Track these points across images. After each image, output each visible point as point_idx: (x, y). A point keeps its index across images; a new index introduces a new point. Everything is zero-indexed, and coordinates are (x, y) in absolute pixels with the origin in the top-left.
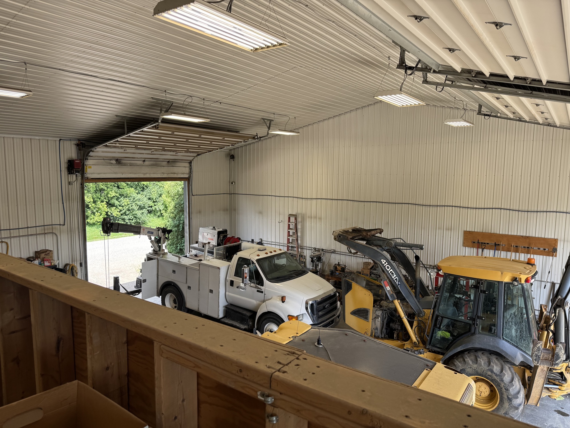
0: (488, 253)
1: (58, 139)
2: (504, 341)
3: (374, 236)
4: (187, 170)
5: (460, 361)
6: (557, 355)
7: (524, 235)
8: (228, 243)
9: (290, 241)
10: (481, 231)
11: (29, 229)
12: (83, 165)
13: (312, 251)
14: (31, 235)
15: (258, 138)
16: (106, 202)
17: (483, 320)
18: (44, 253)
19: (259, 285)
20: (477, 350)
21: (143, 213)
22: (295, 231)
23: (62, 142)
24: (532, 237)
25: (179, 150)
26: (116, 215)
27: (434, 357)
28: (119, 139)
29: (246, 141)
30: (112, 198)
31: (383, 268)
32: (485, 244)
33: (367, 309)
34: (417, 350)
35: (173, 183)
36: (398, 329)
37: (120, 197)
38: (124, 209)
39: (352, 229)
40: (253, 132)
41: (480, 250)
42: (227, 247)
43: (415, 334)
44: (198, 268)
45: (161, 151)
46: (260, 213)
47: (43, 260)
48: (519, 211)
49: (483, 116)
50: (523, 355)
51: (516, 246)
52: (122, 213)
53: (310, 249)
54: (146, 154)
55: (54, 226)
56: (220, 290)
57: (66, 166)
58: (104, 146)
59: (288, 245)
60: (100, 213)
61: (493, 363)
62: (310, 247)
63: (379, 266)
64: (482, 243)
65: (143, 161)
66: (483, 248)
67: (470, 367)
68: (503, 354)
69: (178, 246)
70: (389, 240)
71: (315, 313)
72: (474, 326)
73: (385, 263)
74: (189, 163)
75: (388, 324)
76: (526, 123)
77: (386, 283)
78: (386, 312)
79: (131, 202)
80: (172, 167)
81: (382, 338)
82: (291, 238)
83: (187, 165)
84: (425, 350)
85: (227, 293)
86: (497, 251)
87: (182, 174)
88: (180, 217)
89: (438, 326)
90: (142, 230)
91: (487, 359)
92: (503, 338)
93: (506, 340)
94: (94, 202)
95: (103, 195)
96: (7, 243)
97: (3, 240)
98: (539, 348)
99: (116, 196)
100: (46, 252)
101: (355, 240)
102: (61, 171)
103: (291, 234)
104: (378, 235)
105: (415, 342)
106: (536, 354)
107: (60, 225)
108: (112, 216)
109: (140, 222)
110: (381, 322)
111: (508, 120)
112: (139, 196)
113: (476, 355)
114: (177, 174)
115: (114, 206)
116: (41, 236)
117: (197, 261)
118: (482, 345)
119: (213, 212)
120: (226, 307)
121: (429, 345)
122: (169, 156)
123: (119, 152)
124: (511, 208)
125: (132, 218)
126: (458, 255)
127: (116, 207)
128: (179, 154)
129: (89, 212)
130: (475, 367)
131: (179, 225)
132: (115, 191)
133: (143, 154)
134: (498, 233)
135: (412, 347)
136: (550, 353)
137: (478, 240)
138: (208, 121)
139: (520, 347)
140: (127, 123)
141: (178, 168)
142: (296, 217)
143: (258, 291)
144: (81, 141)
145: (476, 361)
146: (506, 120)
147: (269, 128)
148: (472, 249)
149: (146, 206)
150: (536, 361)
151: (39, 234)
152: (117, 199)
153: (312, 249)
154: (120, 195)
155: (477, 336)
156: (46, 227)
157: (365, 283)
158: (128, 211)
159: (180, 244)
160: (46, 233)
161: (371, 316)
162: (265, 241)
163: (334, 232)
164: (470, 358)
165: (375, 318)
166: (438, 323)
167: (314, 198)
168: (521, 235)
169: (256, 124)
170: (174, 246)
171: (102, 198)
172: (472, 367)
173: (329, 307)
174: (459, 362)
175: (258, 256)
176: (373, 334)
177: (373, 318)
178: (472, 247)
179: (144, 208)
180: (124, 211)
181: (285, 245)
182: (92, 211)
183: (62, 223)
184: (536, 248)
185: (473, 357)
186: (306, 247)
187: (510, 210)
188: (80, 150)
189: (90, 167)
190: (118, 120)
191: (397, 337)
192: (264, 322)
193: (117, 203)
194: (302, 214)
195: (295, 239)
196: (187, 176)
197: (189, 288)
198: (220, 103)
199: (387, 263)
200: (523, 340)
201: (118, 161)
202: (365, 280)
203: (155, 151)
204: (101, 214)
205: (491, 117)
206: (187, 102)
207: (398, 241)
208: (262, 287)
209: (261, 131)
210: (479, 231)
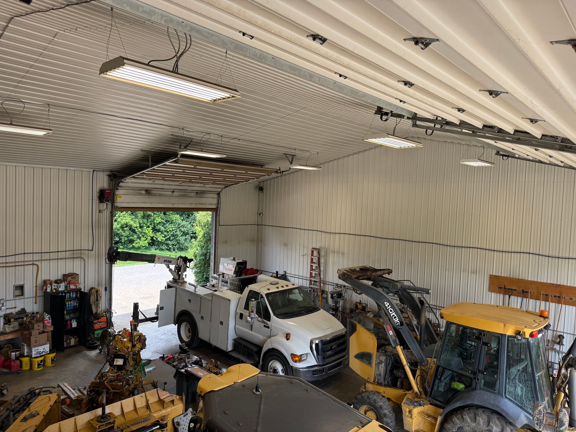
0: (516, 301)
1: (92, 170)
2: (506, 400)
3: (381, 276)
4: (215, 201)
5: (458, 417)
6: (561, 421)
7: (555, 283)
8: (244, 275)
9: (313, 275)
10: (508, 276)
11: (59, 253)
12: (114, 194)
13: (334, 287)
14: (61, 259)
15: (280, 172)
16: (152, 227)
17: (485, 374)
18: (71, 277)
19: (266, 320)
20: (478, 407)
21: (186, 239)
22: (317, 265)
23: (95, 172)
24: (564, 285)
25: (206, 182)
26: (160, 240)
27: (435, 411)
28: (144, 171)
29: (269, 174)
30: (158, 224)
31: (386, 311)
32: (511, 291)
33: (370, 353)
34: (417, 402)
35: (204, 213)
36: (401, 377)
37: (165, 223)
38: (168, 235)
39: (360, 268)
40: (275, 166)
41: (507, 297)
42: (242, 279)
43: (417, 384)
44: (211, 299)
45: (189, 183)
46: (286, 245)
47: (69, 283)
48: (549, 257)
49: (501, 157)
50: (527, 417)
51: (546, 295)
52: (166, 238)
53: (333, 284)
54: (174, 185)
55: (82, 251)
56: (230, 322)
57: (98, 195)
58: (132, 177)
59: (310, 279)
60: (145, 238)
61: (493, 423)
62: (332, 283)
63: (382, 308)
64: (509, 289)
65: (172, 192)
66: (510, 294)
67: (468, 425)
68: (504, 414)
69: (204, 275)
70: (396, 281)
71: (320, 353)
72: (475, 381)
73: (388, 306)
74: (217, 194)
75: (391, 371)
76: (546, 165)
77: (388, 327)
78: (390, 358)
79: (175, 228)
80: (200, 198)
81: (385, 385)
82: (314, 273)
83: (216, 196)
84: (425, 402)
85: (237, 326)
86: (526, 299)
87: (210, 204)
88: (208, 246)
89: (439, 377)
90: (156, 259)
91: (487, 418)
92: (506, 397)
93: (509, 399)
94: (141, 227)
95: (149, 220)
96: (38, 266)
97: (35, 263)
98: (540, 411)
99: (163, 223)
100: (73, 275)
101: (359, 280)
102: (92, 200)
103: (314, 268)
104: (386, 276)
105: (416, 393)
106: (537, 417)
107: (88, 250)
108: (157, 241)
109: (182, 248)
110: (385, 368)
111: (528, 162)
112: (184, 223)
113: (476, 413)
114: (205, 204)
115: (160, 231)
116: (70, 260)
117: (212, 292)
118: (481, 402)
119: (239, 242)
120: (235, 340)
121: (429, 397)
122: (198, 187)
123: (147, 184)
124: (540, 253)
125: (176, 243)
126: (468, 302)
127: (162, 233)
128: (207, 186)
129: (135, 236)
130: (473, 426)
131: (207, 254)
132: (161, 217)
133: (172, 185)
134: (526, 279)
135: (413, 397)
136: (554, 418)
137: (505, 286)
138: (224, 156)
139: (525, 408)
140: (151, 156)
141: (206, 199)
142: (319, 251)
143: (265, 326)
144: (114, 172)
145: (474, 420)
146: (525, 161)
147: (291, 163)
148: (499, 294)
149: (190, 232)
150: (537, 425)
151: (68, 258)
152: (163, 226)
153: (334, 284)
154: (166, 221)
155: (478, 391)
156: (75, 252)
157: (373, 326)
158: (172, 236)
159: (206, 273)
160: (74, 258)
161: (374, 361)
162: (288, 274)
163: (338, 270)
164: (469, 416)
165: (379, 363)
166: (438, 374)
167: (338, 232)
168: (552, 282)
169: (280, 158)
170: (201, 274)
171: (149, 224)
172: (471, 426)
173: (336, 348)
174: (458, 419)
175: (269, 289)
176: (376, 380)
177: (377, 363)
178: (499, 293)
179: (188, 234)
180: (168, 237)
181: (308, 279)
182: (138, 236)
183: (90, 249)
184: (569, 298)
185: (472, 415)
186: (329, 282)
187: (539, 255)
188: (111, 181)
189: (120, 197)
190: (144, 154)
191: (401, 385)
192: (269, 359)
193: (162, 228)
194: (325, 248)
195: (317, 273)
196: (214, 207)
197: (202, 318)
198: (239, 140)
199: (390, 306)
200: (528, 401)
201: (148, 192)
202: (373, 322)
203: (183, 183)
204: (147, 239)
205: (510, 158)
206: (206, 138)
207: (406, 283)
208: (268, 322)
209: (284, 165)
210: (506, 276)
